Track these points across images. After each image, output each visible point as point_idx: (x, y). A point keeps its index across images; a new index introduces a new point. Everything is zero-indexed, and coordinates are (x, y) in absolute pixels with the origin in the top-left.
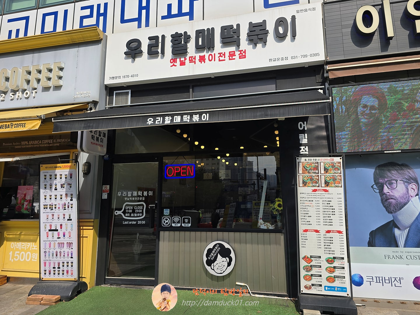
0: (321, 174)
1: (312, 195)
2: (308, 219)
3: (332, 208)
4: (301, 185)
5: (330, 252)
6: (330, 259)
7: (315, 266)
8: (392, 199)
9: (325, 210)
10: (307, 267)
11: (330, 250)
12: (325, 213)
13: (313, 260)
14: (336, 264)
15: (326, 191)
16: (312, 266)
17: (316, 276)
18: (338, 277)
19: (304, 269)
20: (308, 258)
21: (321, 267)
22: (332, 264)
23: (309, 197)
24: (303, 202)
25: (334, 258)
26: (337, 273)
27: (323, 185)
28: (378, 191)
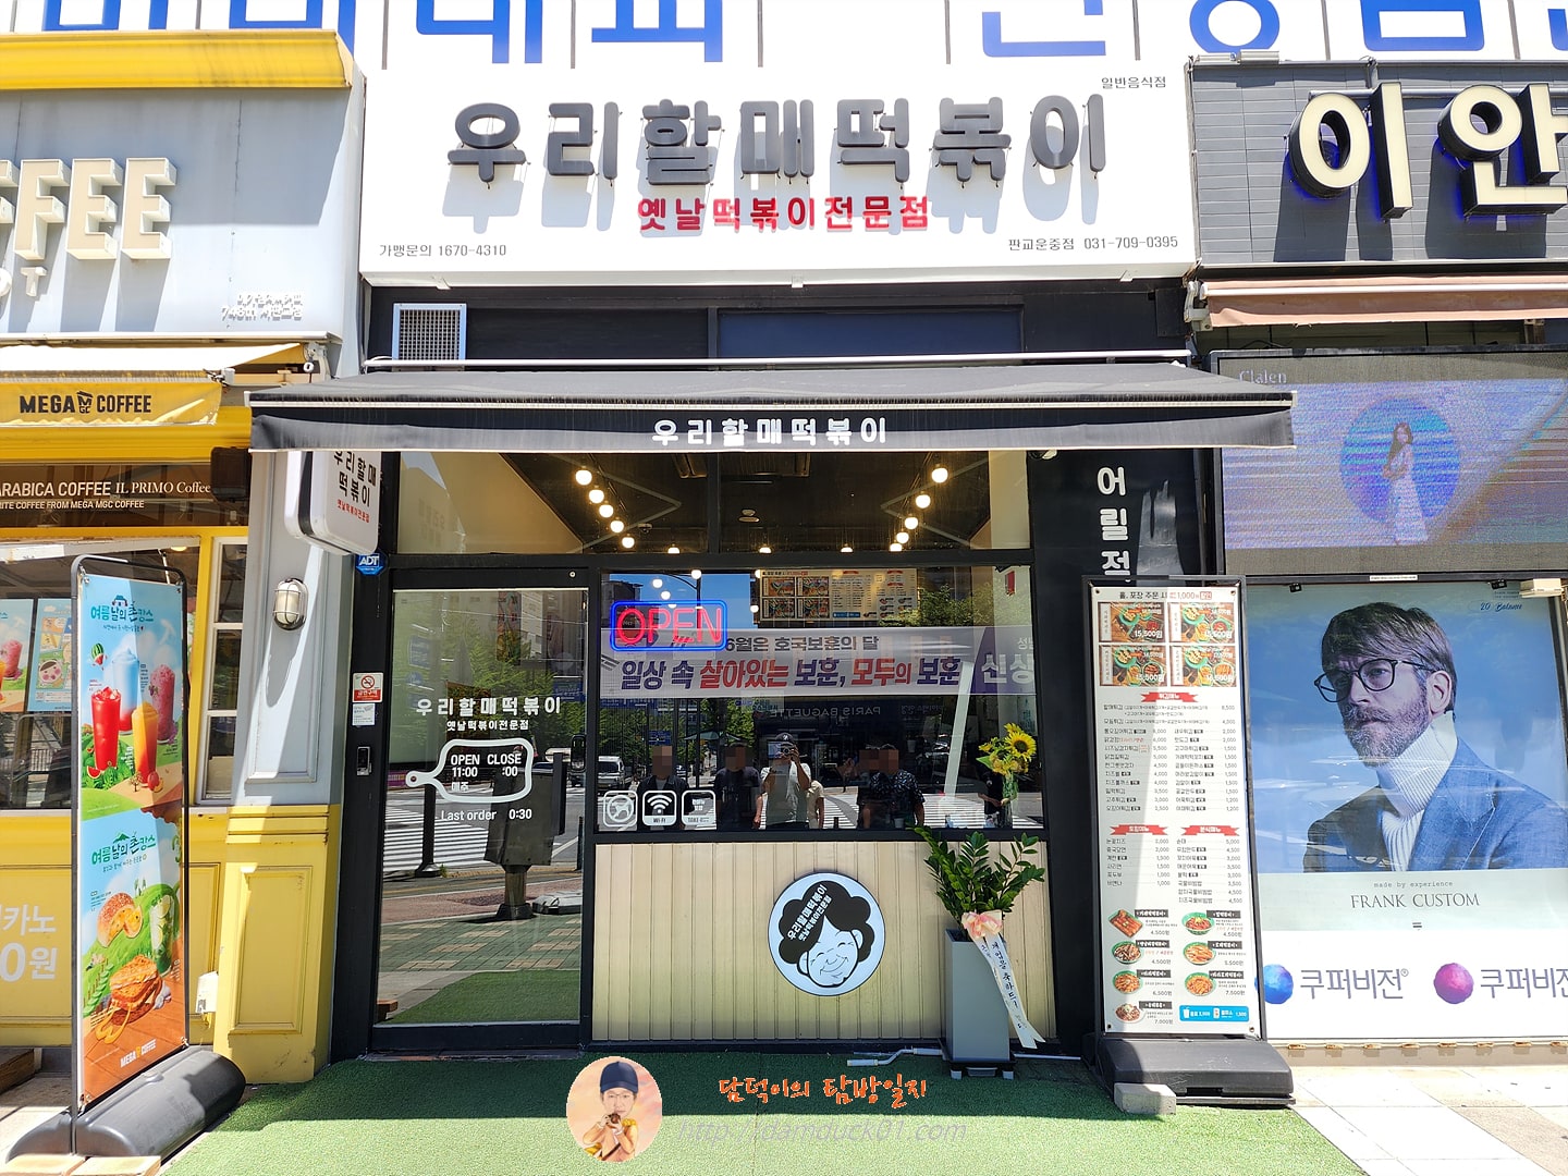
0: (1172, 644)
1: (1143, 710)
2: (1131, 791)
3: (1204, 753)
4: (1108, 678)
5: (1198, 896)
6: (1198, 920)
7: (1151, 944)
8: (1375, 720)
9: (1185, 761)
10: (1126, 949)
11: (1197, 888)
12: (1185, 770)
13: (1144, 923)
14: (1216, 933)
15: (1186, 697)
16: (1142, 943)
17: (1153, 976)
18: (1223, 975)
19: (1116, 955)
20: (1127, 917)
21: (1167, 946)
22: (1203, 933)
23: (1133, 718)
24: (1114, 735)
25: (1211, 914)
26: (1219, 961)
27: (1179, 679)
28: (1333, 696)
